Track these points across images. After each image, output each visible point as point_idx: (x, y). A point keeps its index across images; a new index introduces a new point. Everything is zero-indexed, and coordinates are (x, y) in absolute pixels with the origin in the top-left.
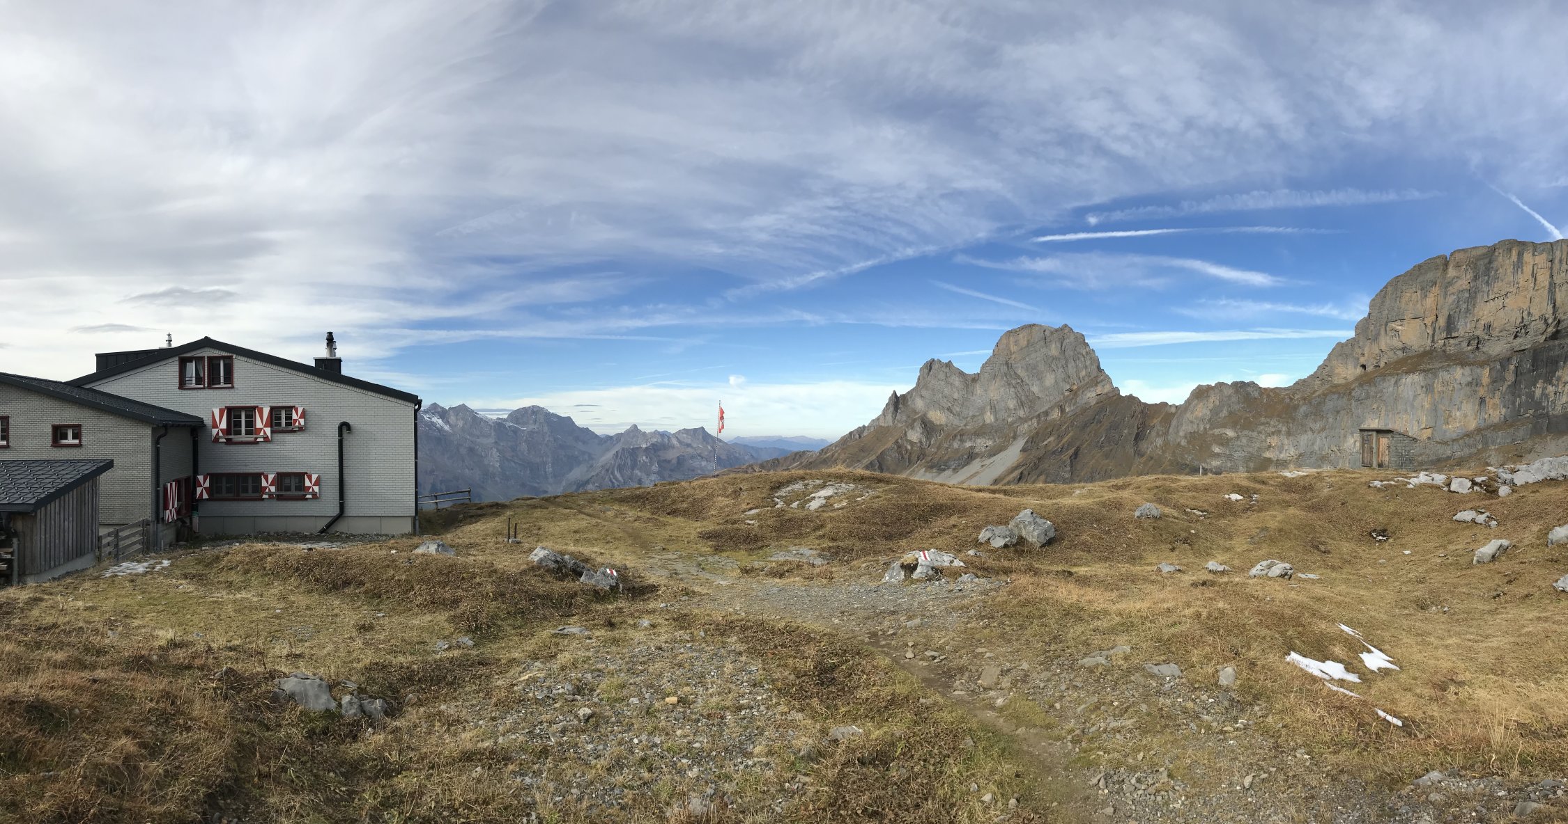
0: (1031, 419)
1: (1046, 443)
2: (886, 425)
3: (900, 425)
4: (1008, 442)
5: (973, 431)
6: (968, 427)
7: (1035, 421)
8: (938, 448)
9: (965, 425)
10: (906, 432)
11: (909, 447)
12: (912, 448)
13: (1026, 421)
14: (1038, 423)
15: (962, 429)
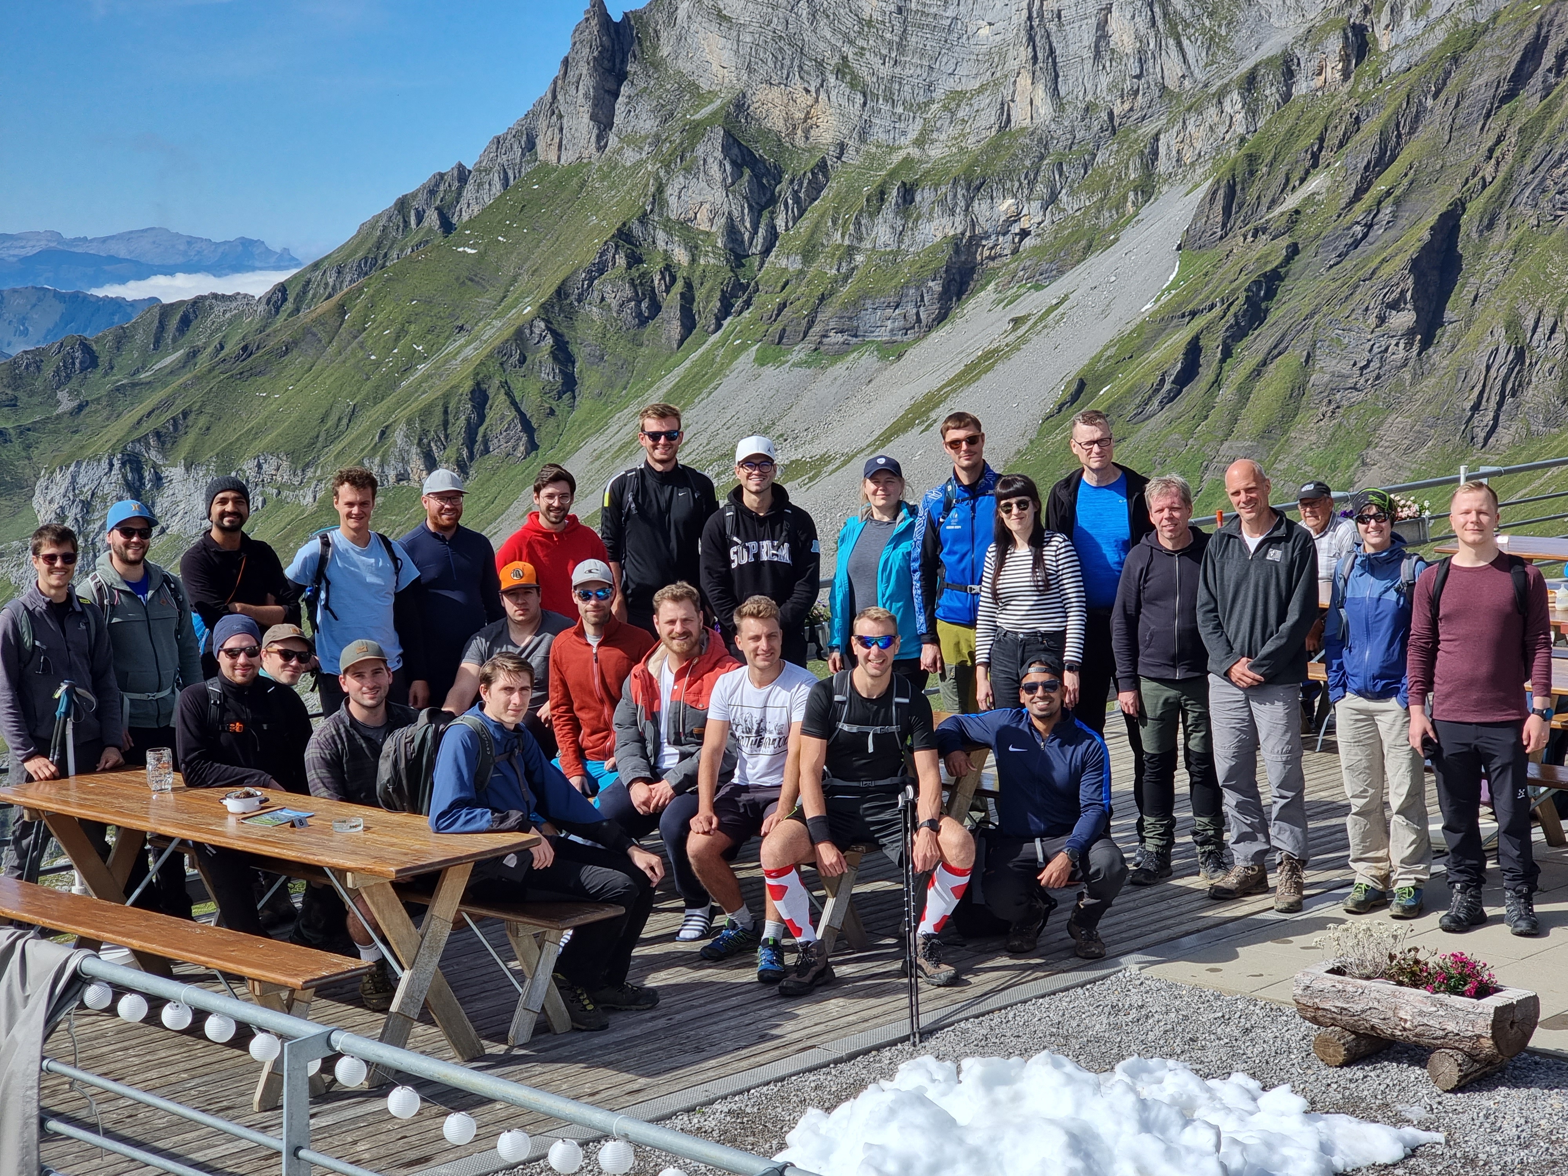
0: (1220, 96)
1: (1291, 202)
2: (569, 157)
3: (630, 156)
4: (1119, 206)
5: (957, 169)
6: (935, 152)
7: (1234, 103)
8: (809, 253)
9: (919, 142)
10: (660, 189)
11: (681, 256)
12: (693, 260)
13: (1196, 108)
14: (1252, 112)
15: (907, 161)
